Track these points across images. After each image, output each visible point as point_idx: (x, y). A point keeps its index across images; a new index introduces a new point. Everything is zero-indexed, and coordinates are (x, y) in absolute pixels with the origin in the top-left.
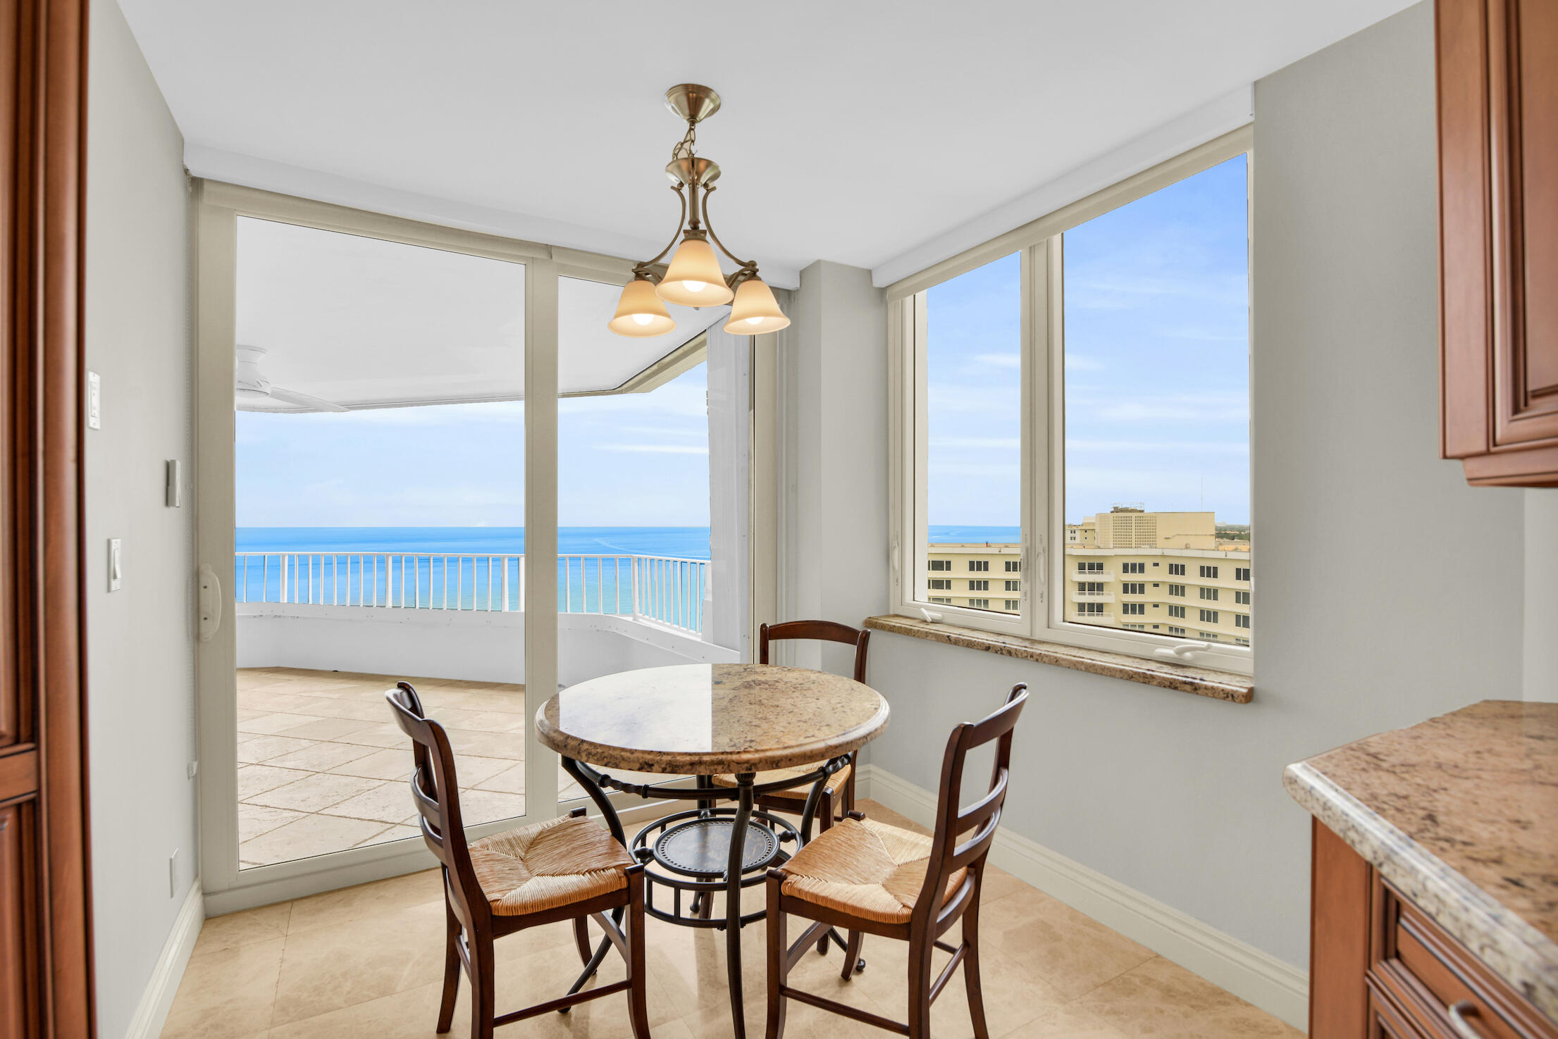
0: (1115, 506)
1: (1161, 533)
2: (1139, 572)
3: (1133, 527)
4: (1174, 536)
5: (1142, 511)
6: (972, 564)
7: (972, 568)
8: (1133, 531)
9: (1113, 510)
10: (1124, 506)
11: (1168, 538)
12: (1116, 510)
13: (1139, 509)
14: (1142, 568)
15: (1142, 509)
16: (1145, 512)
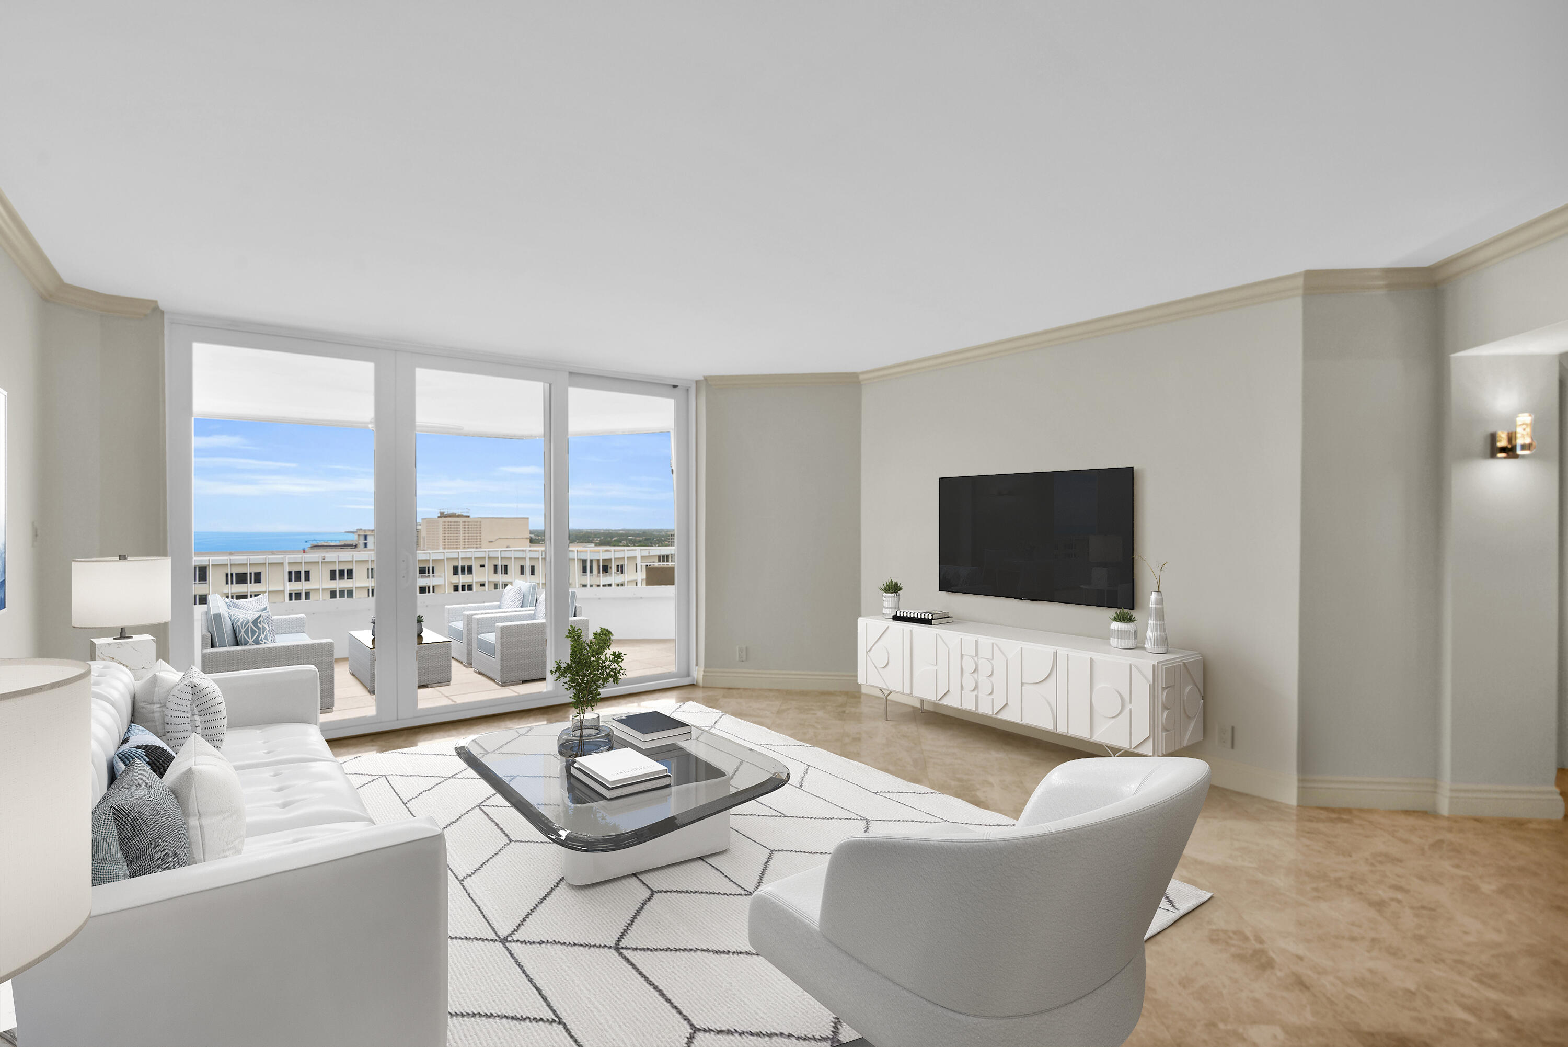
0: (442, 511)
1: (486, 536)
2: (468, 574)
3: (461, 532)
4: (496, 540)
5: (469, 517)
6: (333, 573)
7: (333, 577)
8: (461, 535)
9: (439, 515)
10: (450, 511)
11: (492, 542)
12: (442, 515)
13: (465, 514)
14: (470, 570)
15: (468, 514)
16: (471, 517)
